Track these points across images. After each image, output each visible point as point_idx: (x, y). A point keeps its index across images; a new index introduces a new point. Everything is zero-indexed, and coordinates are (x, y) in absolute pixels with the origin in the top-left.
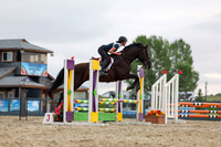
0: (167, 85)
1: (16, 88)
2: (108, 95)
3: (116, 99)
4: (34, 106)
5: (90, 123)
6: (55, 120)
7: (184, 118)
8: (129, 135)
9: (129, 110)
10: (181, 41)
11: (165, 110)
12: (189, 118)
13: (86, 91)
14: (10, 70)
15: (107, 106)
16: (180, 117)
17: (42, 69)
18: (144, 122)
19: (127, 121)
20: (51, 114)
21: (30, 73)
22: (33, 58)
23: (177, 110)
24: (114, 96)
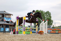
0: (44, 24)
1: (3, 25)
2: (28, 27)
3: (30, 28)
4: (7, 30)
5: (23, 34)
6: (13, 34)
7: (49, 33)
8: (34, 38)
9: (34, 31)
10: (48, 11)
11: (44, 31)
12: (50, 33)
13: (22, 25)
14: (1, 20)
15: (28, 30)
16: (48, 33)
17: (10, 19)
18: (38, 34)
19: (33, 34)
20: (12, 32)
21: (6, 20)
22: (7, 16)
23: (47, 31)
24: (30, 27)
